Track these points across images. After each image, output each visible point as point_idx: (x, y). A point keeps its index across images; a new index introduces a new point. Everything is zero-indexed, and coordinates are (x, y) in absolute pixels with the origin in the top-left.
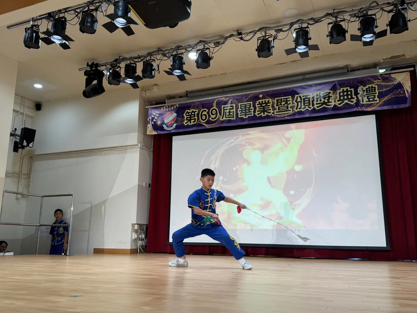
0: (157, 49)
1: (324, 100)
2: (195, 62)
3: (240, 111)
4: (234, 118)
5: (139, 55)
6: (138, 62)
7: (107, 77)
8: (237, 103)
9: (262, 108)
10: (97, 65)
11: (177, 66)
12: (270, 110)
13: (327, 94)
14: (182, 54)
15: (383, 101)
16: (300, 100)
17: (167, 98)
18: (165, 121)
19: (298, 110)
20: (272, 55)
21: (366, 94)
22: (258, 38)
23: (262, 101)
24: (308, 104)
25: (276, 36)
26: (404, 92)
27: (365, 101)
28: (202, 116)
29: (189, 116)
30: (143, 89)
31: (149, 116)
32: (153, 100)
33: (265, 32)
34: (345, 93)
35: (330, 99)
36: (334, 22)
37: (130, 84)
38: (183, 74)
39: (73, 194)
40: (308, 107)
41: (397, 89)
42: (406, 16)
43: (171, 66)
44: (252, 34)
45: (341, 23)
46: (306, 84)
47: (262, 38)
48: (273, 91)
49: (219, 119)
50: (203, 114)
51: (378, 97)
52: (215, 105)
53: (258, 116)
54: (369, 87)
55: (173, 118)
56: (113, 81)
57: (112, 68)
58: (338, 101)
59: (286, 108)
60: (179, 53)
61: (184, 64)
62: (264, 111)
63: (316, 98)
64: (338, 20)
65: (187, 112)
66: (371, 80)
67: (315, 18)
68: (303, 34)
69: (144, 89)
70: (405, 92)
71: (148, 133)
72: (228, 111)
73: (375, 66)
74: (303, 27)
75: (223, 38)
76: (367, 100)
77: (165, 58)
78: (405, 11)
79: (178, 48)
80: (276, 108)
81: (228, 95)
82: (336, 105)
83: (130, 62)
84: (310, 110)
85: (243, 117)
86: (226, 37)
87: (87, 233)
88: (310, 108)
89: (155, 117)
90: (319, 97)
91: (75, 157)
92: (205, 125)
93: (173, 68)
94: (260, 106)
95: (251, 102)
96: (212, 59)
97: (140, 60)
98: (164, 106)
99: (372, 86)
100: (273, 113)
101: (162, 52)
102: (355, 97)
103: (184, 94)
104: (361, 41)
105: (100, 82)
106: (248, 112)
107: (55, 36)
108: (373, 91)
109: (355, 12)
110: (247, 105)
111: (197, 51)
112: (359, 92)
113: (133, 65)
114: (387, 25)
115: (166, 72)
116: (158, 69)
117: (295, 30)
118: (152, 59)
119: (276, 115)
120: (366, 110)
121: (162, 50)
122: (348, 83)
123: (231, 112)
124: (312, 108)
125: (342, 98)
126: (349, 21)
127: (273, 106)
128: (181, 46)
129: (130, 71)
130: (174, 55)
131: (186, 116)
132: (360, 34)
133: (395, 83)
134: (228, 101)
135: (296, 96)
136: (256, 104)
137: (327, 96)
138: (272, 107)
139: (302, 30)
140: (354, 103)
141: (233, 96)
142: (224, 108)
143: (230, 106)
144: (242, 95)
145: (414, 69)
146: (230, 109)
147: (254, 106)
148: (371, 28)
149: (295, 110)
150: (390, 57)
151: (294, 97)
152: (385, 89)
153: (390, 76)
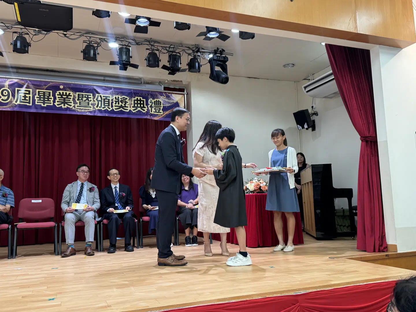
1: (121, 104)
3: (37, 97)
4: (29, 103)
8: (34, 88)
9: (63, 99)
12: (71, 103)
13: (125, 99)
15: (166, 113)
16: (101, 100)
19: (98, 108)
21: (154, 106)
22: (84, 41)
23: (63, 93)
24: (108, 105)
25: (100, 43)
27: (153, 111)
34: (139, 102)
35: (126, 104)
36: (151, 49)
42: (199, 62)
45: (156, 52)
46: (106, 85)
48: (75, 84)
49: (11, 102)
51: (163, 110)
52: (7, 86)
53: (57, 106)
54: (157, 100)
58: (133, 107)
59: (87, 104)
62: (64, 103)
63: (115, 101)
66: (158, 95)
67: (137, 40)
68: (126, 52)
72: (24, 95)
74: (126, 45)
76: (155, 111)
78: (199, 58)
80: (77, 103)
81: (24, 78)
82: (131, 110)
84: (109, 110)
85: (41, 105)
88: (109, 108)
90: (117, 100)
94: (60, 96)
95: (51, 91)
99: (159, 101)
100: (74, 107)
102: (146, 106)
106: (46, 101)
108: (159, 104)
110: (46, 93)
112: (149, 103)
114: (187, 65)
119: (77, 108)
120: (153, 118)
122: (141, 94)
123: (27, 97)
124: (111, 109)
125: (136, 105)
126: (161, 51)
127: (74, 99)
133: (175, 102)
134: (24, 84)
135: (97, 95)
136: (56, 94)
137: (124, 101)
138: (73, 100)
139: (126, 48)
140: (145, 111)
141: (29, 80)
142: (18, 91)
143: (26, 91)
144: (41, 81)
145: (187, 94)
146: (25, 93)
147: (54, 96)
148: (177, 63)
149: (96, 108)
150: (173, 80)
151: (95, 95)
152: (167, 105)
153: (171, 95)
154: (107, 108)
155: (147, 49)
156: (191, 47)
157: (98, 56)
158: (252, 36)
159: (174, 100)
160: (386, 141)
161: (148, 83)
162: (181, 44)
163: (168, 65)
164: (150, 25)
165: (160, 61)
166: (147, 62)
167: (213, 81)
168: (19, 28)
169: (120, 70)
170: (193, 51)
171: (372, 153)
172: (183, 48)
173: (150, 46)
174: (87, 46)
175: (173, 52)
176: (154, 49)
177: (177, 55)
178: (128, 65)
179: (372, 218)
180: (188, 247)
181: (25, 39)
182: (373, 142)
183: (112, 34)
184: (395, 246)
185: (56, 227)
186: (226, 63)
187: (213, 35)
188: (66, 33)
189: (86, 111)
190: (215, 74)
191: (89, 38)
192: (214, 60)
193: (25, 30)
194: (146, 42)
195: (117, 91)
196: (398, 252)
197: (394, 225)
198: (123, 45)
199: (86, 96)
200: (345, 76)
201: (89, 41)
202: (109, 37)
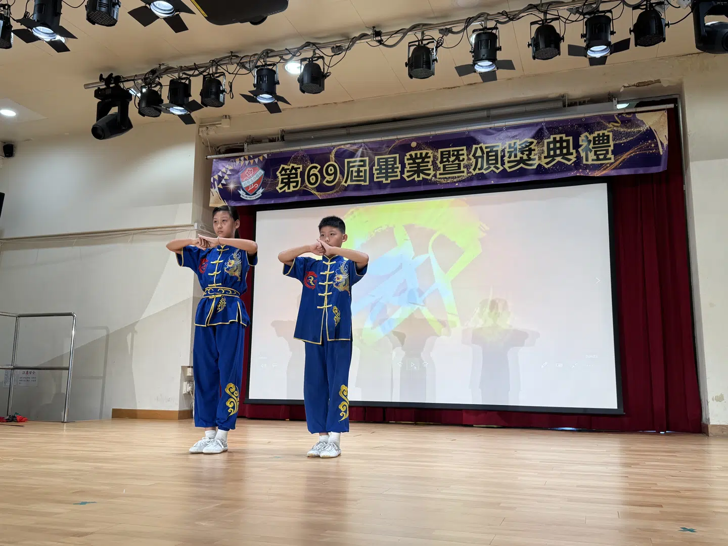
0: (229, 53)
1: (522, 156)
2: (298, 80)
3: (376, 170)
4: (365, 181)
5: (196, 64)
6: (193, 75)
7: (137, 101)
8: (371, 155)
9: (416, 165)
10: (118, 79)
11: (264, 86)
12: (429, 169)
13: (528, 144)
14: (274, 65)
15: (621, 160)
16: (481, 154)
17: (246, 142)
18: (243, 184)
19: (477, 171)
20: (433, 74)
21: (593, 148)
22: (409, 43)
23: (416, 154)
24: (494, 162)
25: (441, 40)
26: (657, 145)
27: (590, 159)
28: (309, 176)
29: (287, 176)
30: (202, 123)
31: (214, 172)
32: (221, 144)
33: (423, 33)
34: (558, 145)
35: (531, 154)
36: (542, 20)
37: (179, 116)
38: (276, 101)
39: (74, 313)
40: (495, 167)
41: (646, 140)
42: (662, 17)
43: (254, 85)
44: (399, 36)
45: (554, 24)
46: (492, 126)
47: (417, 43)
48: (436, 136)
49: (339, 182)
50: (312, 172)
51: (613, 152)
52: (334, 158)
53: (408, 179)
54: (599, 134)
55: (257, 179)
56: (147, 110)
57: (146, 85)
58: (545, 157)
59: (457, 168)
60: (268, 63)
61: (278, 83)
62: (418, 172)
63: (508, 152)
64: (547, 18)
65: (283, 168)
66: (602, 122)
67: (509, 12)
68: (487, 40)
69: (204, 124)
70: (658, 147)
71: (210, 205)
72: (355, 169)
73: (610, 97)
74: (488, 27)
75: (348, 39)
76: (595, 157)
77: (244, 71)
78: (661, 8)
79: (268, 53)
80: (440, 168)
81: (356, 141)
82: (542, 165)
83: (179, 74)
85: (382, 181)
86: (354, 38)
87: (101, 381)
88: (498, 168)
89: (224, 175)
90: (513, 150)
91: (77, 244)
92: (315, 192)
93: (259, 89)
94: (411, 161)
95: (397, 155)
96: (328, 76)
97: (197, 72)
98: (242, 156)
99: (603, 134)
100: (435, 176)
101: (238, 59)
102: (574, 151)
103: (278, 134)
104: (586, 56)
105: (124, 110)
106: (390, 173)
107: (41, 28)
108: (605, 141)
109: (577, 6)
110: (389, 160)
111: (303, 60)
112: (580, 144)
113: (183, 81)
114: (631, 31)
115: (244, 96)
116: (231, 91)
117: (474, 31)
118: (219, 71)
119: (440, 178)
120: (591, 174)
121: (237, 57)
122: (563, 127)
123: (362, 171)
124: (501, 168)
125: (552, 153)
126: (567, 19)
127: (434, 163)
128: (272, 51)
129: (179, 92)
130: (259, 66)
131: (282, 175)
132: (584, 45)
133: (643, 129)
134: (357, 151)
135: (474, 146)
136: (406, 158)
137: (527, 149)
138: (433, 165)
140: (572, 162)
141: (364, 143)
142: (349, 163)
143: (360, 161)
144: (381, 141)
146: (358, 166)
147: (402, 163)
149: (473, 171)
150: (636, 83)
151: (471, 148)
152: (625, 140)
153: (635, 115)
154: (492, 168)
155: (532, 23)
166: (533, 49)
174: (414, 50)
175: (594, 13)
177: (604, 17)
181: (317, 67)
189: (455, 179)
199: (456, 153)
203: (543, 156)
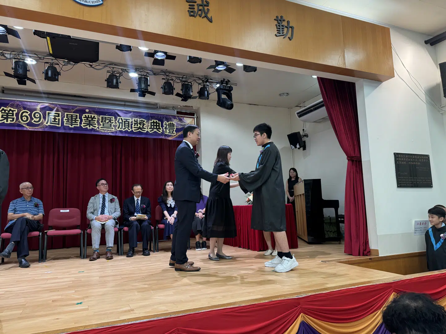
1: (140, 126)
3: (65, 120)
8: (63, 111)
9: (88, 121)
12: (95, 124)
13: (143, 121)
15: (178, 135)
16: (121, 122)
19: (119, 129)
20: (118, 88)
21: (168, 128)
22: (108, 71)
23: (88, 116)
24: (128, 126)
25: (122, 73)
27: (167, 133)
28: (22, 117)
29: (6, 114)
34: (155, 124)
35: (144, 126)
36: (167, 79)
38: (26, 80)
40: (128, 129)
42: (208, 90)
45: (171, 81)
46: (126, 109)
48: (99, 109)
49: (42, 123)
50: (24, 114)
51: (176, 131)
52: (39, 109)
53: (83, 127)
54: (170, 123)
58: (150, 128)
59: (110, 126)
61: (29, 71)
62: (90, 124)
63: (134, 123)
65: (3, 109)
66: (172, 118)
68: (144, 80)
72: (53, 117)
73: (173, 108)
76: (169, 132)
78: (208, 87)
80: (101, 124)
81: (54, 103)
82: (148, 131)
84: (129, 131)
85: (69, 126)
88: (129, 129)
90: (136, 123)
92: (26, 126)
94: (86, 119)
95: (78, 114)
99: (172, 123)
100: (98, 128)
102: (161, 128)
106: (74, 122)
108: (173, 126)
110: (73, 116)
112: (164, 125)
114: (197, 93)
115: (6, 73)
119: (101, 129)
120: (167, 138)
122: (157, 117)
123: (57, 119)
124: (131, 130)
125: (152, 127)
126: (175, 81)
127: (98, 122)
131: (2, 113)
134: (55, 108)
136: (83, 116)
137: (142, 123)
138: (97, 122)
139: (144, 78)
140: (160, 132)
141: (59, 104)
142: (49, 113)
143: (55, 113)
144: (69, 105)
145: (197, 118)
146: (55, 116)
147: (81, 118)
148: (189, 92)
149: (117, 129)
150: (184, 105)
151: (117, 118)
152: (180, 127)
155: (163, 79)
156: (201, 78)
157: (120, 84)
158: (254, 69)
159: (185, 123)
160: (369, 161)
161: (163, 108)
162: (192, 75)
163: (181, 92)
164: (167, 58)
165: (174, 89)
166: (163, 90)
167: (220, 107)
168: (50, 59)
169: (139, 96)
170: (203, 81)
171: (357, 170)
172: (195, 79)
173: (166, 76)
174: (110, 75)
175: (185, 82)
176: (169, 79)
177: (189, 84)
178: (146, 92)
179: (357, 226)
180: (198, 251)
181: (55, 68)
182: (358, 161)
183: (133, 66)
184: (377, 251)
185: (82, 234)
186: (231, 92)
187: (221, 68)
188: (92, 64)
189: (109, 131)
190: (221, 101)
191: (112, 68)
192: (221, 89)
193: (56, 61)
194: (162, 72)
195: (136, 114)
196: (380, 256)
197: (376, 232)
198: (142, 75)
199: (109, 119)
200: (334, 105)
201: (112, 71)
202: (129, 68)
203: (149, 128)
